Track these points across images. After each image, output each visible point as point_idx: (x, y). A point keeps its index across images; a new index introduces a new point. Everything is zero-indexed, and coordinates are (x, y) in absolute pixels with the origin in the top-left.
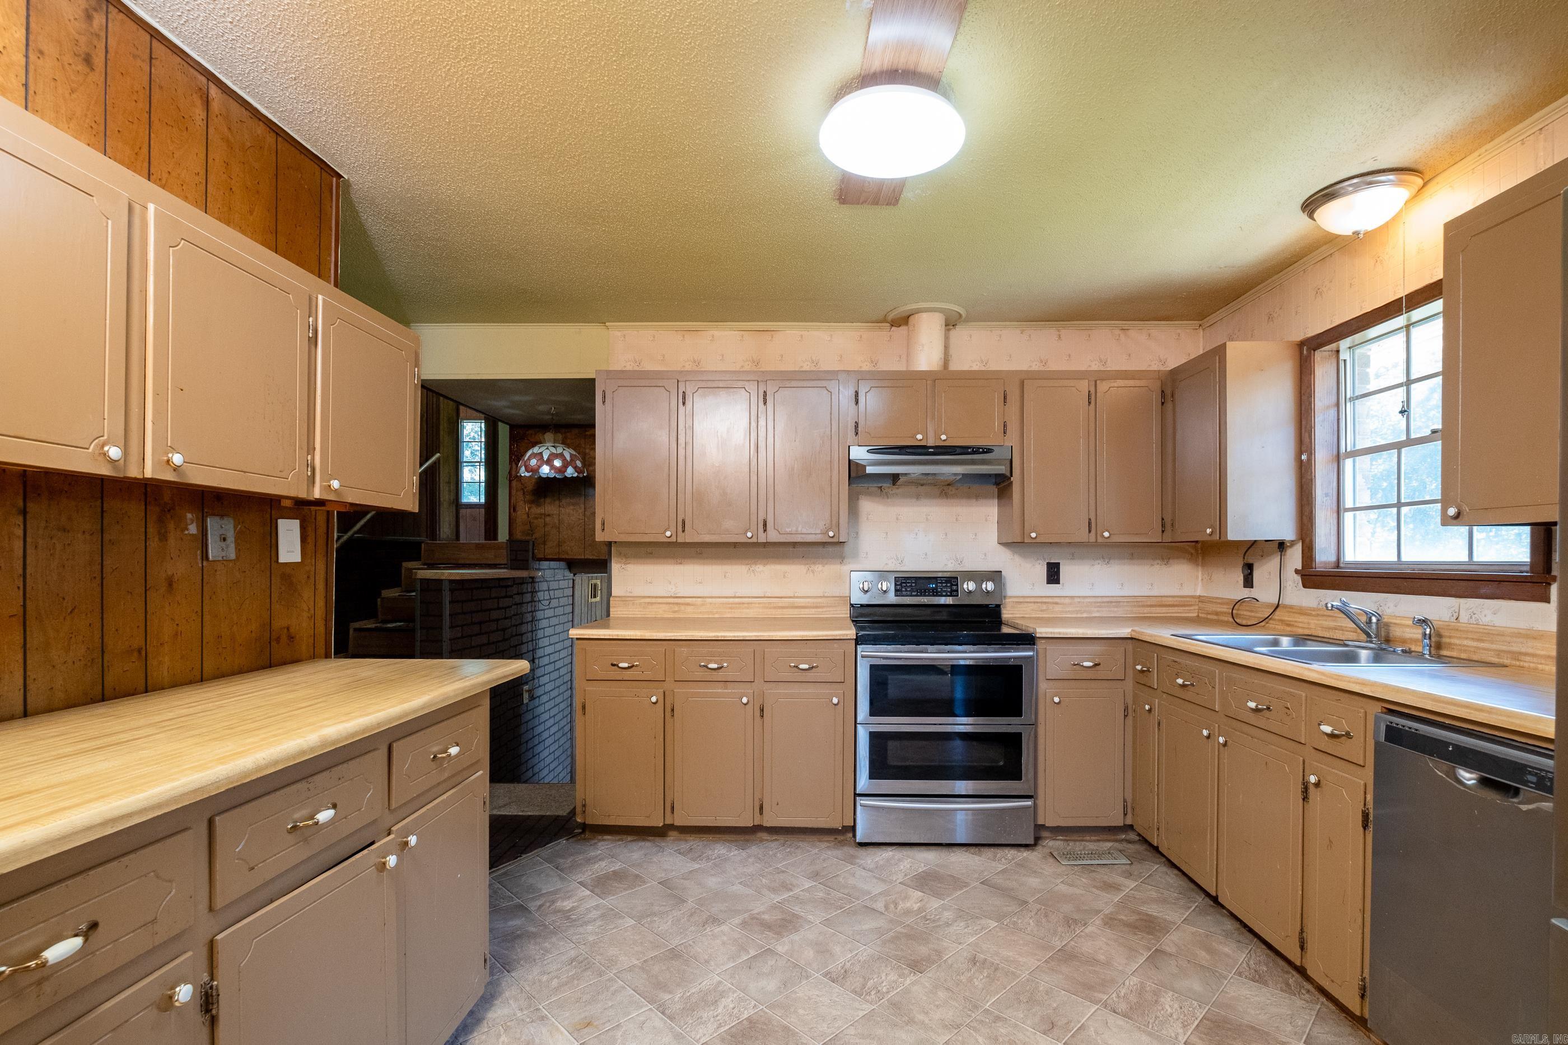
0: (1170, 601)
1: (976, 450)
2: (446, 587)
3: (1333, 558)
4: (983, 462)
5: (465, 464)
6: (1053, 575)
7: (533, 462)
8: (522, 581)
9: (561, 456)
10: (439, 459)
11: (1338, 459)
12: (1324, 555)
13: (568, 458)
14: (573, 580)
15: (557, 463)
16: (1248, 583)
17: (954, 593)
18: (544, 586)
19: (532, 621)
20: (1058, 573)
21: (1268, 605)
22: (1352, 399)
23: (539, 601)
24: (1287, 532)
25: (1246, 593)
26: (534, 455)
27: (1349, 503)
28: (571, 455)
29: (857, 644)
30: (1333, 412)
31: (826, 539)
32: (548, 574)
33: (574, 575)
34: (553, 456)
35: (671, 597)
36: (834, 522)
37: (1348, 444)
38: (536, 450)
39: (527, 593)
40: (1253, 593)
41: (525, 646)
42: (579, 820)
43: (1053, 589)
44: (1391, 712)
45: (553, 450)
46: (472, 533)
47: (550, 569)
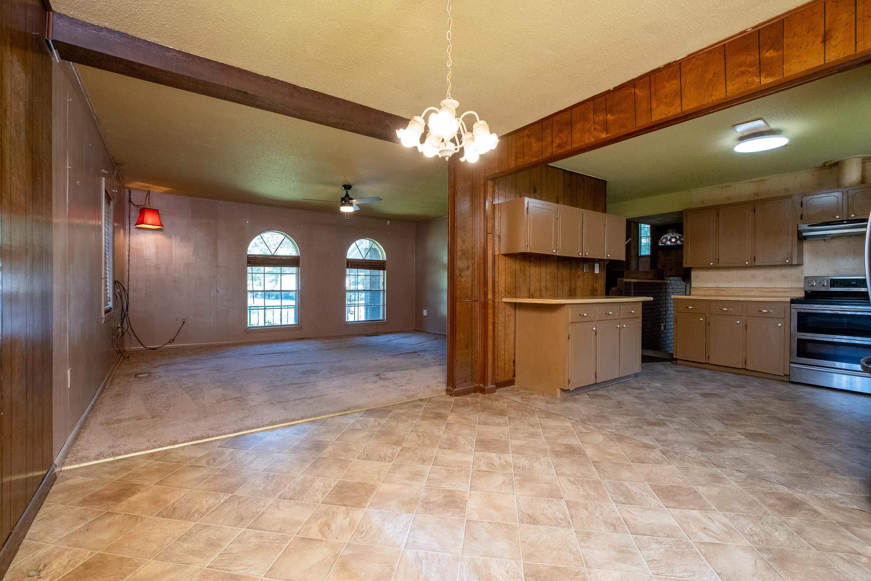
2: (632, 284)
5: (642, 238)
7: (664, 240)
8: (661, 284)
9: (675, 237)
10: (631, 240)
13: (678, 238)
14: (686, 286)
15: (673, 240)
18: (670, 287)
19: (665, 300)
23: (669, 292)
26: (664, 238)
28: (679, 237)
29: (791, 303)
31: (784, 263)
32: (673, 282)
33: (686, 283)
34: (672, 238)
35: (717, 287)
36: (789, 256)
38: (665, 236)
39: (663, 289)
41: (662, 308)
42: (674, 357)
45: (672, 235)
46: (645, 267)
47: (674, 280)
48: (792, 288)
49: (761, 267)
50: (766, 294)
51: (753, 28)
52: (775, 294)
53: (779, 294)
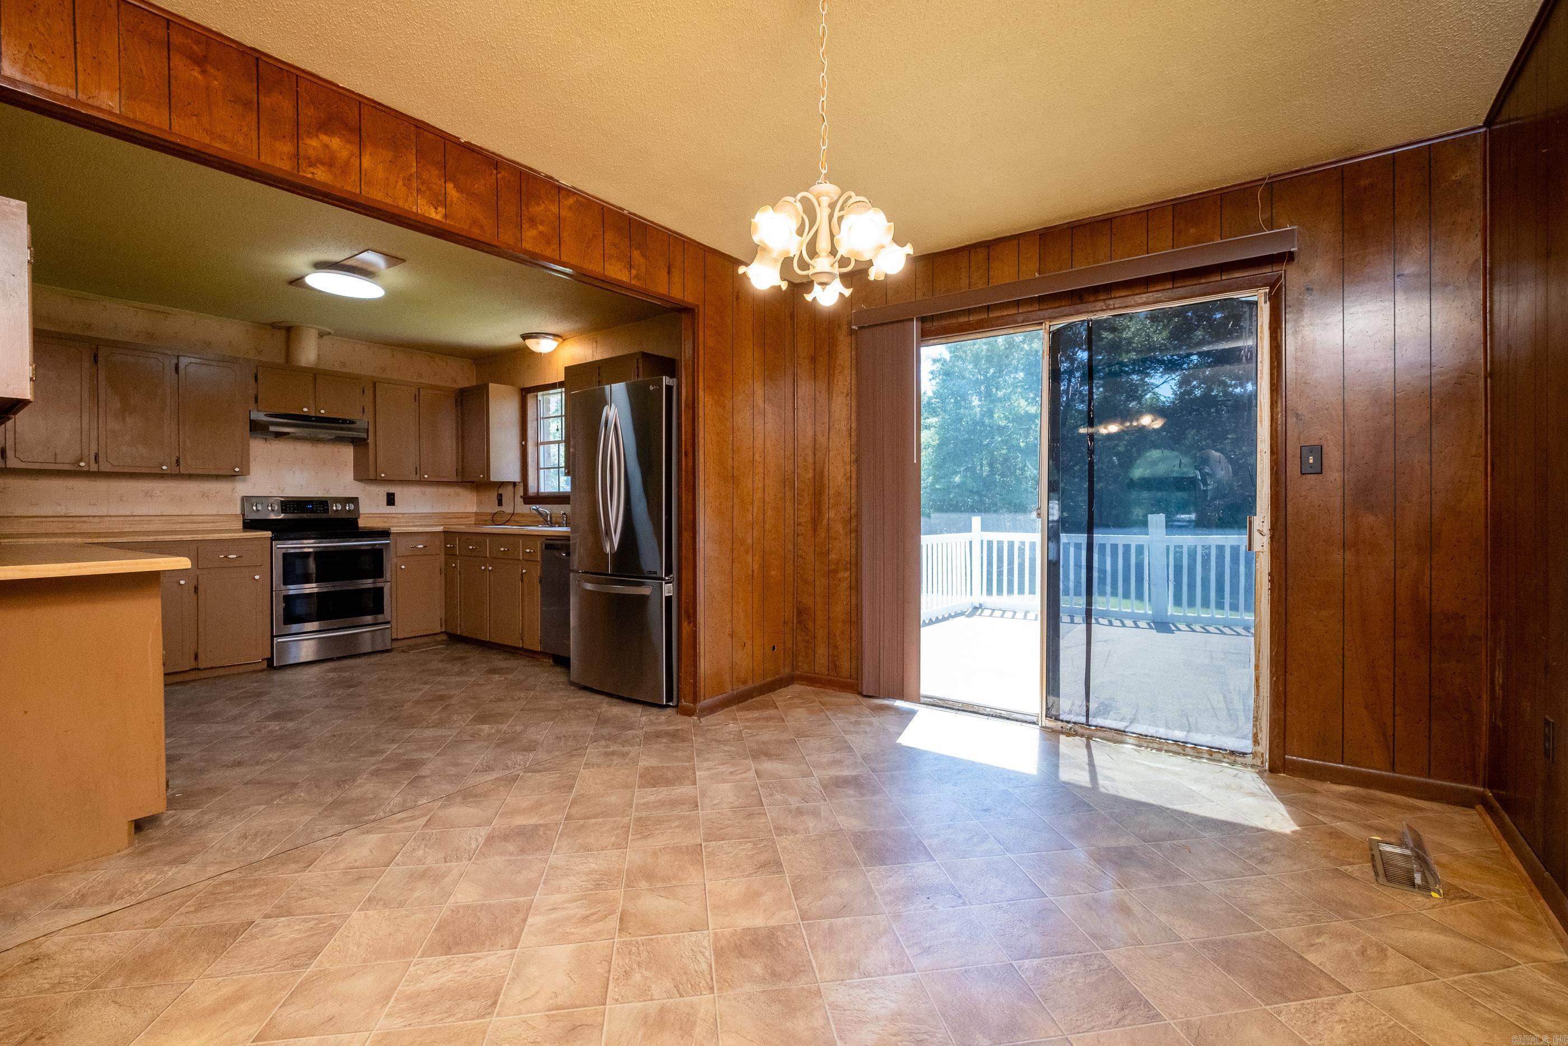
0: (460, 515)
1: (344, 421)
3: (536, 491)
4: (349, 430)
6: (391, 500)
11: (537, 445)
12: (532, 490)
16: (500, 503)
17: (326, 511)
20: (393, 499)
21: (509, 514)
22: (543, 418)
24: (516, 477)
25: (497, 509)
27: (542, 466)
30: (535, 423)
36: (239, 462)
37: (541, 439)
40: (503, 509)
43: (391, 509)
44: (547, 539)
48: (217, 515)
49: (191, 477)
50: (178, 527)
51: (630, 213)
52: (194, 527)
53: (201, 527)
